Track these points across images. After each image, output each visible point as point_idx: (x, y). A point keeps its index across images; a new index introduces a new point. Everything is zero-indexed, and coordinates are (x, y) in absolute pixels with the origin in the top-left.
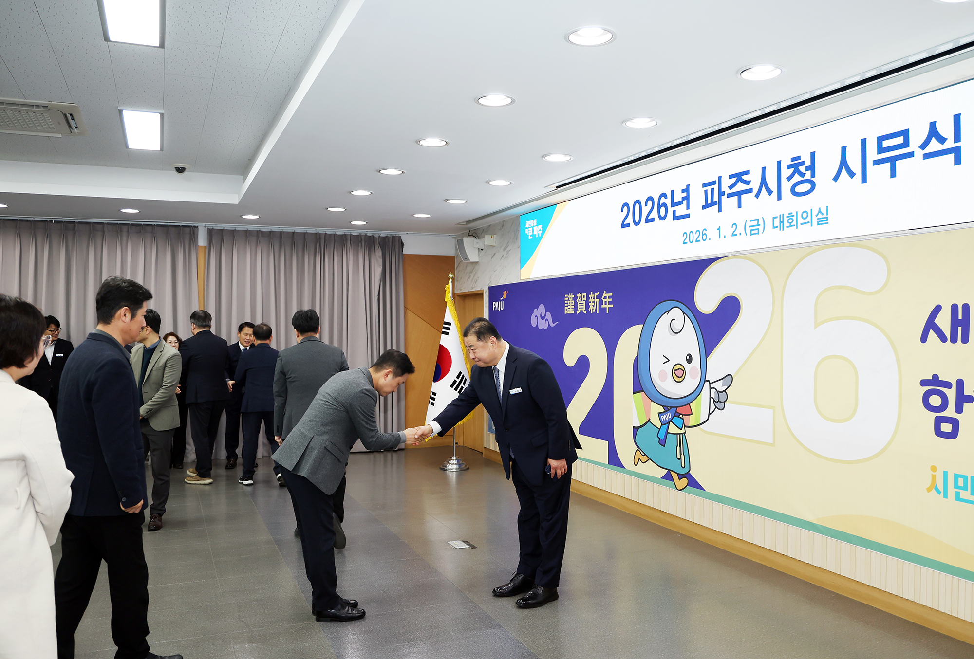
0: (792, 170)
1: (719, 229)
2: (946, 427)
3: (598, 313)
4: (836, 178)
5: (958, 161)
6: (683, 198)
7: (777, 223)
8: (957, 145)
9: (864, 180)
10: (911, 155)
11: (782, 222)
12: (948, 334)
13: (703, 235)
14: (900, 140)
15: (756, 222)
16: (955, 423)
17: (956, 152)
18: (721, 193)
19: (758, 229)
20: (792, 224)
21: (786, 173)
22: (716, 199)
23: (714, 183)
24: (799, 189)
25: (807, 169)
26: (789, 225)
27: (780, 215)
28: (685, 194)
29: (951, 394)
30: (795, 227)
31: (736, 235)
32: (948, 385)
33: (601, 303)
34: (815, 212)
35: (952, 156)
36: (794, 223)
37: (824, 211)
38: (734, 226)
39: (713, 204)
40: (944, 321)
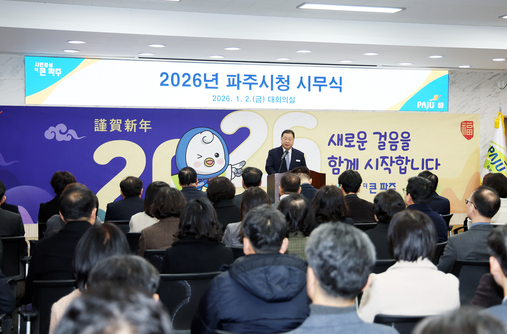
0: (278, 80)
1: (238, 97)
2: (336, 171)
3: (135, 131)
4: (298, 87)
5: (341, 91)
6: (213, 79)
7: (271, 99)
8: (341, 86)
9: (309, 90)
10: (326, 85)
11: (273, 100)
12: (336, 143)
13: (228, 99)
14: (322, 80)
15: (260, 97)
16: (338, 170)
17: (340, 88)
18: (239, 82)
19: (261, 101)
20: (278, 101)
21: (275, 81)
22: (236, 83)
23: (235, 76)
24: (281, 88)
25: (286, 81)
26: (276, 101)
27: (272, 97)
28: (215, 77)
29: (337, 161)
30: (280, 102)
31: (248, 101)
32: (337, 158)
33: (138, 126)
34: (289, 98)
35: (339, 89)
36: (279, 101)
37: (293, 98)
38: (247, 98)
39: (233, 85)
40: (335, 139)
